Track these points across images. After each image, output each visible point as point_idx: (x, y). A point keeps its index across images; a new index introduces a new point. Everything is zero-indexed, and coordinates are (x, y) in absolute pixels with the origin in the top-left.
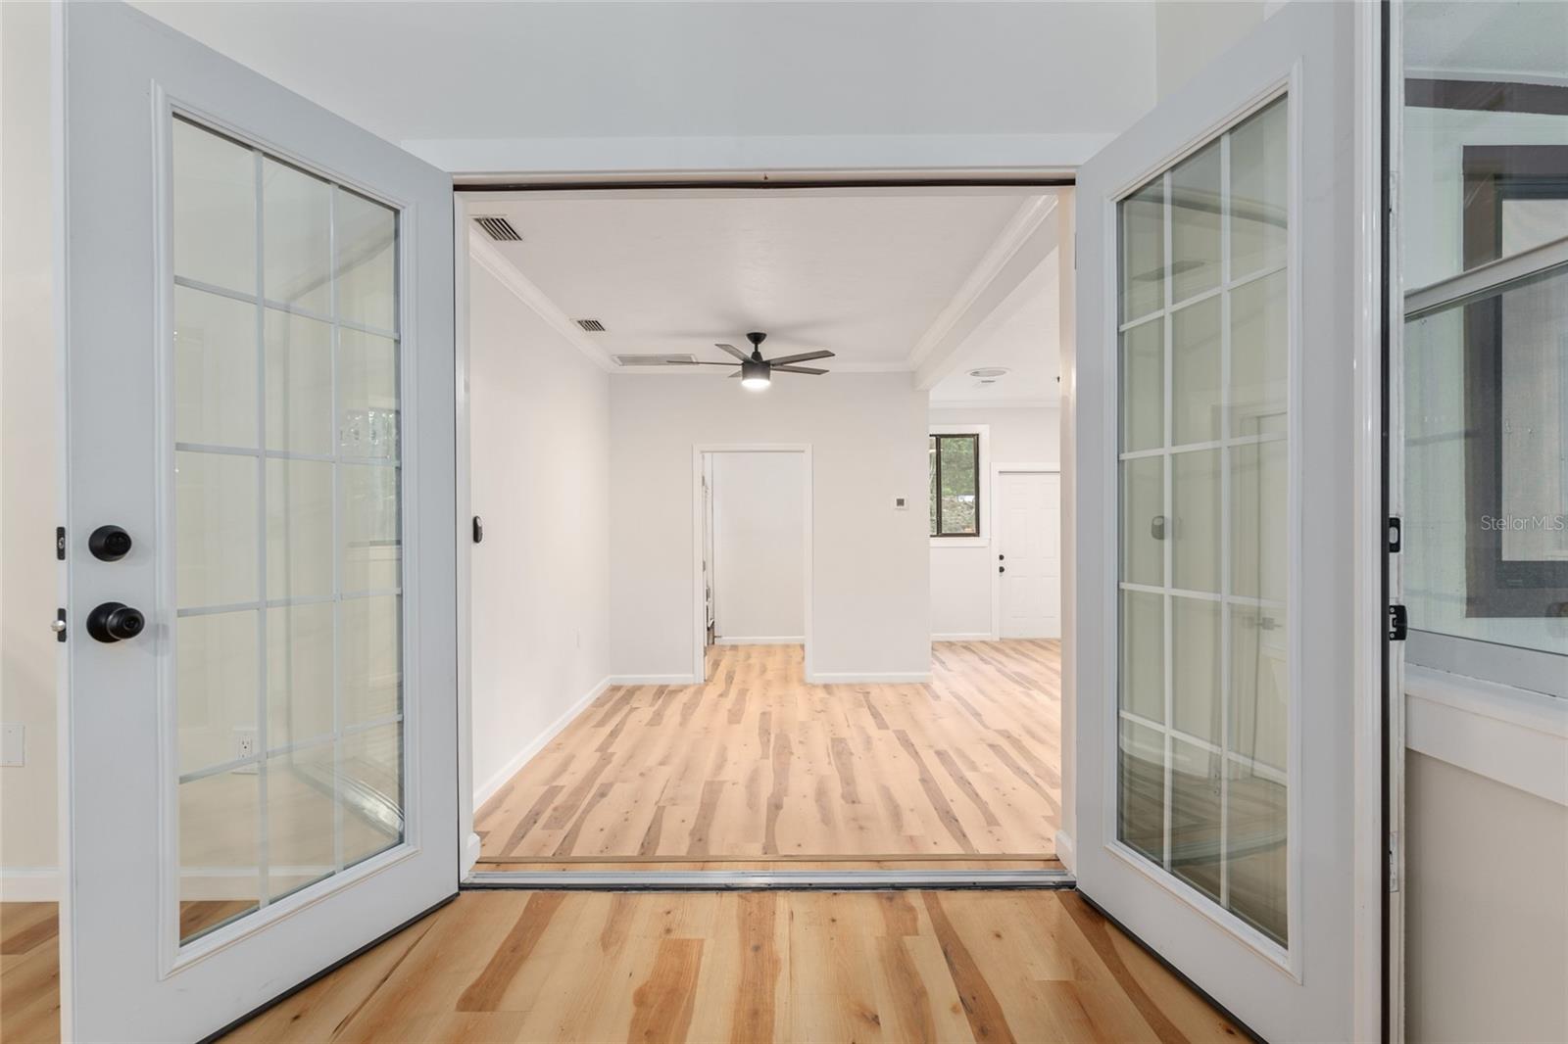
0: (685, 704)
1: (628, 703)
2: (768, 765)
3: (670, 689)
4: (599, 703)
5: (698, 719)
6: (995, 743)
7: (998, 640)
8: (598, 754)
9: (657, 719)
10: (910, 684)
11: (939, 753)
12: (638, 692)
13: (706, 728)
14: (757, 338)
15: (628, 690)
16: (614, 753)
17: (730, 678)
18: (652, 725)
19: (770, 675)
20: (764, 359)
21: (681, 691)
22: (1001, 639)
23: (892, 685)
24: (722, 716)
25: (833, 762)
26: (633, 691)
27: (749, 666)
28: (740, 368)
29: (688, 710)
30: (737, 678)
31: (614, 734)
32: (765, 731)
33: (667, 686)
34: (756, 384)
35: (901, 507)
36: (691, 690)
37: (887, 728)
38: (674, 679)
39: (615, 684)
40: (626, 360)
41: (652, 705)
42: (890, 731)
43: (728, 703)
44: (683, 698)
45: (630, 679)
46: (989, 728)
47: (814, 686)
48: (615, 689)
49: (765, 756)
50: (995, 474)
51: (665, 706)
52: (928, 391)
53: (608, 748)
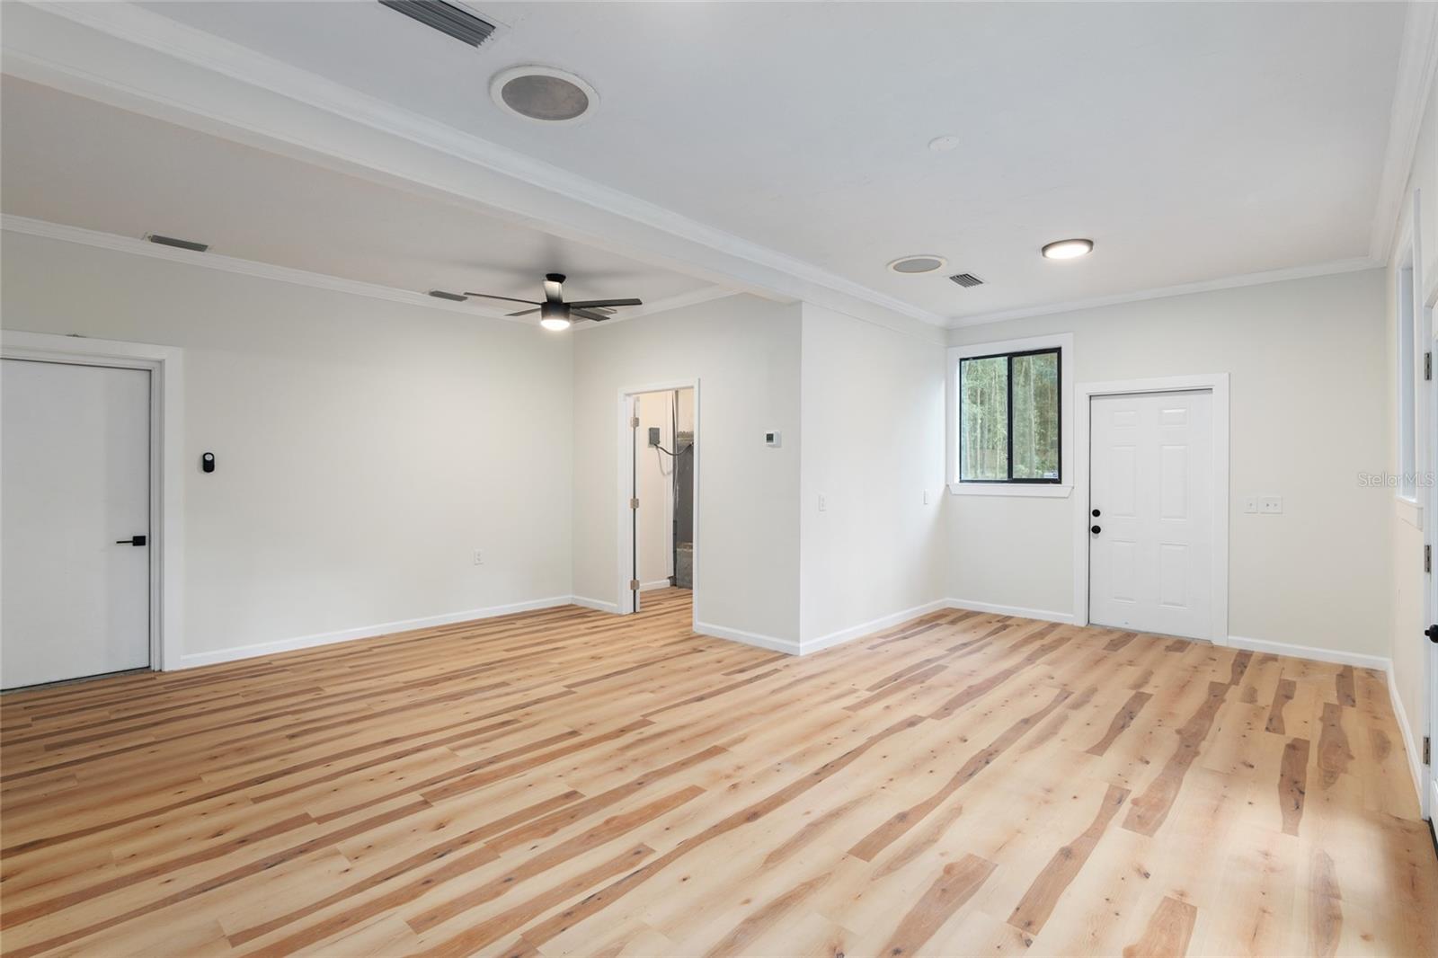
35: (771, 444)
39: (573, 603)
50: (1081, 399)
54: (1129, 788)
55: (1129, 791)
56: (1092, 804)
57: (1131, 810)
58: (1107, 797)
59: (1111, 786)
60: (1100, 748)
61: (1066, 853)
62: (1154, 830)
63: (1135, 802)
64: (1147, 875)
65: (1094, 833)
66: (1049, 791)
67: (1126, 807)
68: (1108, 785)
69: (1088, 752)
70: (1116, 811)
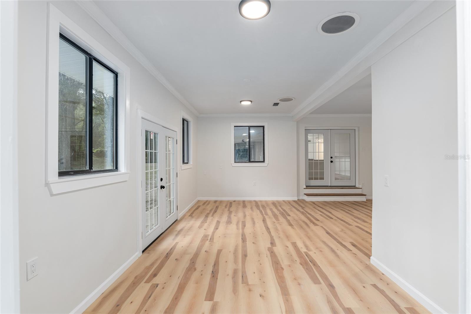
54: (210, 242)
55: (209, 242)
56: (216, 237)
57: (208, 238)
58: (213, 239)
59: (213, 242)
60: (219, 252)
61: (217, 229)
62: (204, 236)
63: (207, 240)
64: (205, 229)
65: (213, 233)
66: (225, 237)
67: (209, 238)
68: (214, 241)
69: (222, 250)
70: (211, 237)
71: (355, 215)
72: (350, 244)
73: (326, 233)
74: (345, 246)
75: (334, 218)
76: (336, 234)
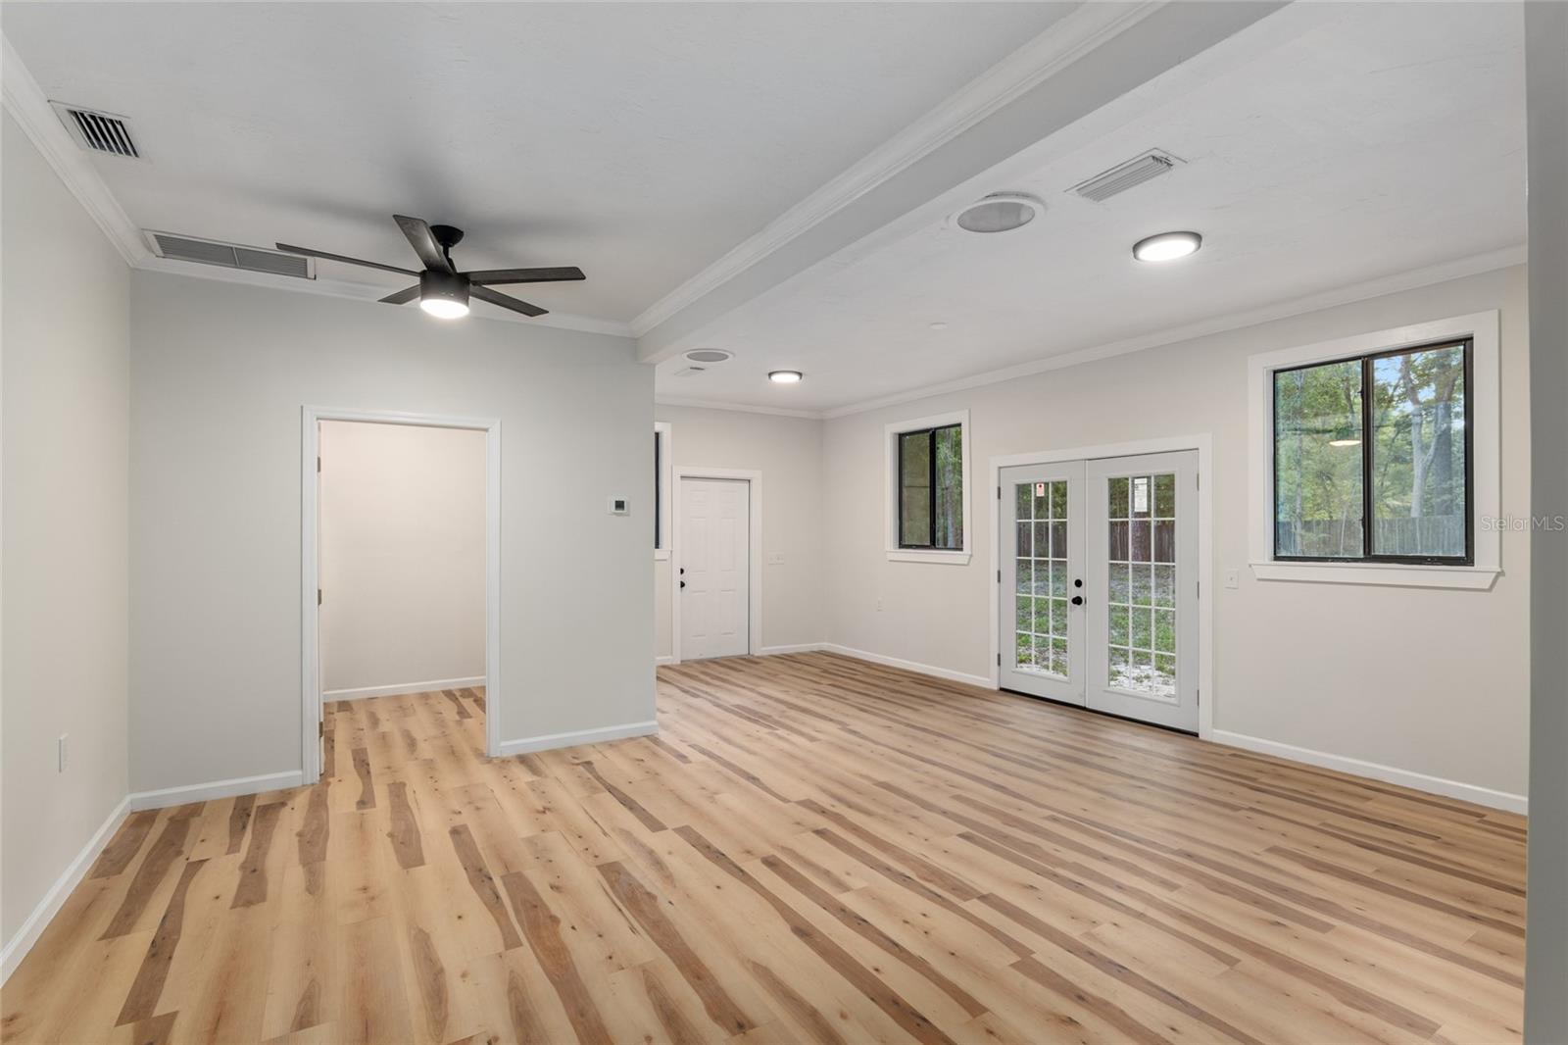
0: (300, 835)
1: (179, 853)
2: (526, 957)
3: (258, 802)
4: (110, 862)
5: (339, 870)
6: (820, 828)
7: (679, 663)
8: (128, 1028)
9: (252, 888)
10: (631, 739)
11: (771, 863)
12: (195, 822)
13: (365, 889)
14: (447, 235)
15: (171, 819)
16: (173, 1015)
17: (362, 764)
18: (249, 903)
19: (426, 750)
20: (459, 270)
21: (283, 804)
22: (682, 661)
23: (611, 745)
24: (384, 855)
25: (636, 925)
26: (184, 818)
27: (384, 736)
28: (417, 281)
29: (312, 845)
30: (375, 763)
31: (160, 952)
32: (479, 876)
33: (252, 797)
34: (444, 309)
35: (620, 511)
36: (301, 802)
37: (663, 828)
38: (264, 782)
39: (140, 808)
40: (173, 246)
41: (233, 849)
42: (670, 832)
43: (381, 814)
44: (292, 821)
45: (172, 795)
46: (789, 801)
47: (505, 762)
48: (142, 819)
49: (511, 942)
50: (677, 477)
51: (260, 847)
52: (654, 365)
53: (151, 1004)
71: (643, 948)
72: (691, 758)
73: (758, 779)
74: (703, 752)
75: (758, 862)
76: (729, 780)
